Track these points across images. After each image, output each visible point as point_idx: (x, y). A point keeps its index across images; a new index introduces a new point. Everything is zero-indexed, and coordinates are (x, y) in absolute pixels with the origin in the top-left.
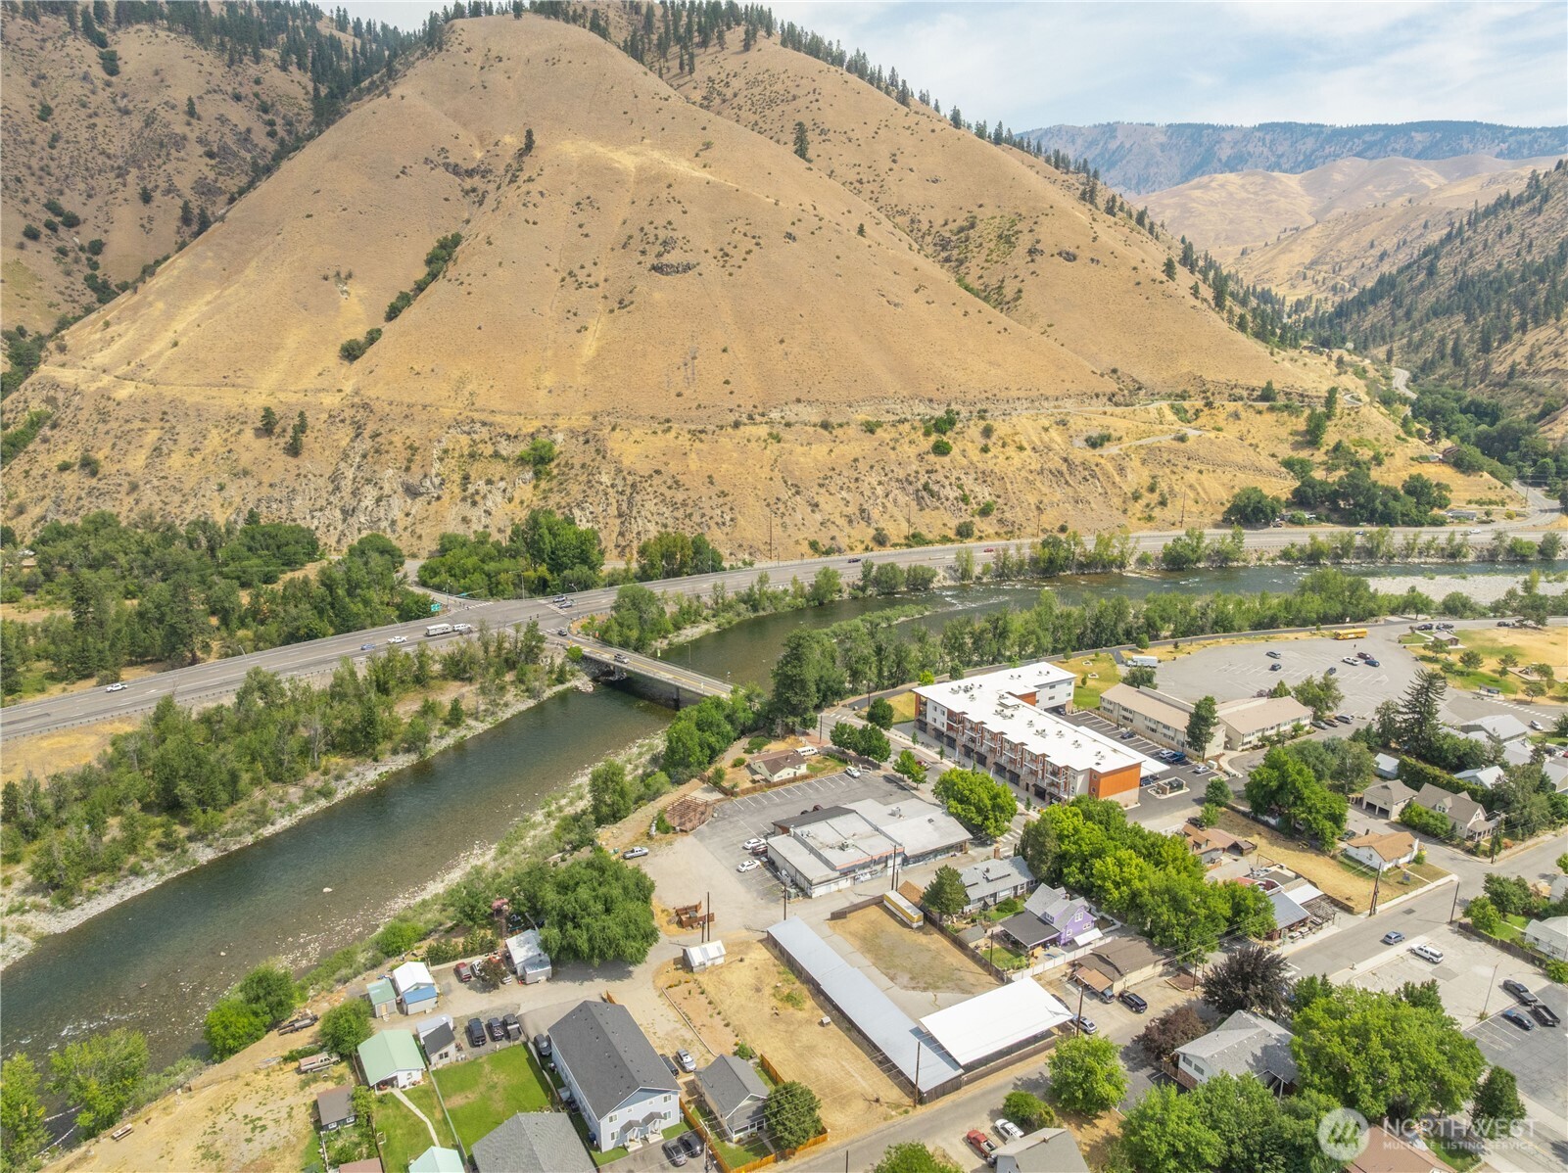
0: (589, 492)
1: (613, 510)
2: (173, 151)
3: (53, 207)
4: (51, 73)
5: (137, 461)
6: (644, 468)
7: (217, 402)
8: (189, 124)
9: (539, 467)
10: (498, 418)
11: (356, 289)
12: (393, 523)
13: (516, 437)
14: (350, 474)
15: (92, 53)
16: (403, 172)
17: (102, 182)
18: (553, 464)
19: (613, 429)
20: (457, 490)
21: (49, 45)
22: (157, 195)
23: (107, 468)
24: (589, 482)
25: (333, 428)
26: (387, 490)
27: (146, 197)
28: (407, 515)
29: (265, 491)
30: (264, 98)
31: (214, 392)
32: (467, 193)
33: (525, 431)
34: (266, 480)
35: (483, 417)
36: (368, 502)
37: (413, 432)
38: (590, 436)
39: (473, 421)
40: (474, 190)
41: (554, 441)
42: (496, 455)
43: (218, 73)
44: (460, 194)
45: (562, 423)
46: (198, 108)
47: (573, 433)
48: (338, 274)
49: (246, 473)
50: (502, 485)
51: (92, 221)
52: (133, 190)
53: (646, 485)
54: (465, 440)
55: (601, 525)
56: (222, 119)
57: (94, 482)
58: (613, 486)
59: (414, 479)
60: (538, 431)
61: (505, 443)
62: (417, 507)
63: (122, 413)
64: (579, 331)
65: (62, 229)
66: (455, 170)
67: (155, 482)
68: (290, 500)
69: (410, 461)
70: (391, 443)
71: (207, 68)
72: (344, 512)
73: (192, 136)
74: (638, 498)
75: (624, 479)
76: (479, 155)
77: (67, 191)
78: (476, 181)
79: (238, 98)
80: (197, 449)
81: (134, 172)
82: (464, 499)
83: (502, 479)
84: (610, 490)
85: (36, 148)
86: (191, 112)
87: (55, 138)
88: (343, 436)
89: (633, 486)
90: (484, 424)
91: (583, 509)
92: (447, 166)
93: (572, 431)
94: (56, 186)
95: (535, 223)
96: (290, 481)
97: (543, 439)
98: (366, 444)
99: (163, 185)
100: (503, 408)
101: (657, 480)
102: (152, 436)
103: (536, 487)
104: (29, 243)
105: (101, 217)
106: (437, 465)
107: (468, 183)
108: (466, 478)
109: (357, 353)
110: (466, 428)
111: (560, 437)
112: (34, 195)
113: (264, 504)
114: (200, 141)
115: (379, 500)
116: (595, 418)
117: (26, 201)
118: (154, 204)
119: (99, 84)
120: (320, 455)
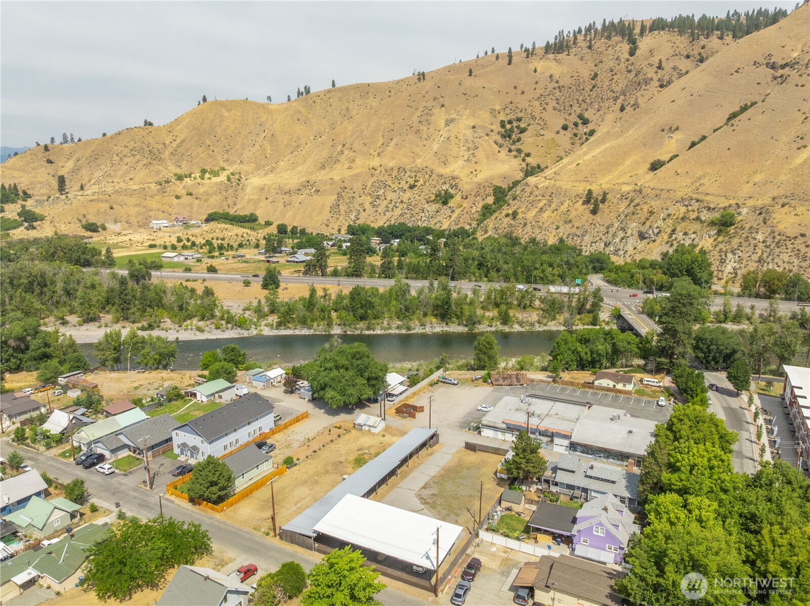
0: (744, 244)
1: (755, 257)
2: (644, 87)
3: (580, 117)
4: (606, 60)
5: (531, 215)
6: (791, 232)
7: (575, 188)
8: (656, 72)
9: (721, 228)
10: (708, 198)
11: (678, 136)
12: (626, 251)
13: (714, 209)
14: (616, 225)
15: (626, 47)
16: (737, 72)
17: (607, 104)
18: (733, 227)
19: (783, 206)
20: (666, 237)
21: (610, 48)
22: (628, 109)
23: (520, 216)
24: (747, 237)
25: (620, 202)
26: (628, 234)
27: (622, 109)
28: (635, 249)
29: (574, 230)
30: (703, 54)
31: (577, 184)
32: (775, 78)
33: (722, 205)
34: (576, 225)
35: (698, 197)
36: (617, 240)
37: (656, 204)
38: (763, 210)
39: (691, 199)
40: (781, 76)
41: (739, 214)
42: (698, 219)
43: (682, 46)
44: (770, 79)
45: (750, 203)
46: (663, 65)
47: (754, 209)
48: (671, 128)
49: (570, 221)
50: (693, 236)
51: (595, 121)
52: (618, 105)
53: (788, 243)
54: (683, 209)
55: (743, 266)
56: (674, 68)
57: (512, 222)
58: (763, 242)
59: (644, 229)
60: (730, 206)
61: (705, 212)
62: (641, 245)
63: (537, 193)
64: (799, 149)
65: (580, 126)
66: (773, 67)
67: (534, 223)
68: (583, 236)
69: (647, 219)
70: (642, 209)
71: (677, 44)
72: (605, 244)
73: (655, 78)
74: (777, 250)
75: (774, 238)
76: (795, 55)
77: (589, 109)
78: (786, 71)
79: (688, 57)
80: (557, 210)
81: (622, 97)
82: (667, 243)
83: (694, 233)
84: (761, 244)
85: (585, 92)
86: (660, 67)
87: (594, 87)
88: (623, 206)
89: (778, 242)
90: (698, 201)
91: (734, 254)
92: (767, 65)
93: (755, 208)
94: (586, 107)
95: (802, 86)
96: (587, 227)
97: (731, 211)
98: (631, 209)
99: (632, 102)
100: (715, 193)
101: (800, 240)
102: (541, 204)
103: (715, 240)
104: (562, 132)
105: (600, 119)
106: (660, 223)
107: (781, 72)
108: (674, 231)
109: (657, 167)
110: (686, 203)
111: (744, 211)
112: (575, 111)
113: (571, 237)
114: (659, 80)
115: (623, 239)
116: (774, 199)
117: (570, 114)
118: (624, 112)
119: (623, 60)
120: (607, 214)
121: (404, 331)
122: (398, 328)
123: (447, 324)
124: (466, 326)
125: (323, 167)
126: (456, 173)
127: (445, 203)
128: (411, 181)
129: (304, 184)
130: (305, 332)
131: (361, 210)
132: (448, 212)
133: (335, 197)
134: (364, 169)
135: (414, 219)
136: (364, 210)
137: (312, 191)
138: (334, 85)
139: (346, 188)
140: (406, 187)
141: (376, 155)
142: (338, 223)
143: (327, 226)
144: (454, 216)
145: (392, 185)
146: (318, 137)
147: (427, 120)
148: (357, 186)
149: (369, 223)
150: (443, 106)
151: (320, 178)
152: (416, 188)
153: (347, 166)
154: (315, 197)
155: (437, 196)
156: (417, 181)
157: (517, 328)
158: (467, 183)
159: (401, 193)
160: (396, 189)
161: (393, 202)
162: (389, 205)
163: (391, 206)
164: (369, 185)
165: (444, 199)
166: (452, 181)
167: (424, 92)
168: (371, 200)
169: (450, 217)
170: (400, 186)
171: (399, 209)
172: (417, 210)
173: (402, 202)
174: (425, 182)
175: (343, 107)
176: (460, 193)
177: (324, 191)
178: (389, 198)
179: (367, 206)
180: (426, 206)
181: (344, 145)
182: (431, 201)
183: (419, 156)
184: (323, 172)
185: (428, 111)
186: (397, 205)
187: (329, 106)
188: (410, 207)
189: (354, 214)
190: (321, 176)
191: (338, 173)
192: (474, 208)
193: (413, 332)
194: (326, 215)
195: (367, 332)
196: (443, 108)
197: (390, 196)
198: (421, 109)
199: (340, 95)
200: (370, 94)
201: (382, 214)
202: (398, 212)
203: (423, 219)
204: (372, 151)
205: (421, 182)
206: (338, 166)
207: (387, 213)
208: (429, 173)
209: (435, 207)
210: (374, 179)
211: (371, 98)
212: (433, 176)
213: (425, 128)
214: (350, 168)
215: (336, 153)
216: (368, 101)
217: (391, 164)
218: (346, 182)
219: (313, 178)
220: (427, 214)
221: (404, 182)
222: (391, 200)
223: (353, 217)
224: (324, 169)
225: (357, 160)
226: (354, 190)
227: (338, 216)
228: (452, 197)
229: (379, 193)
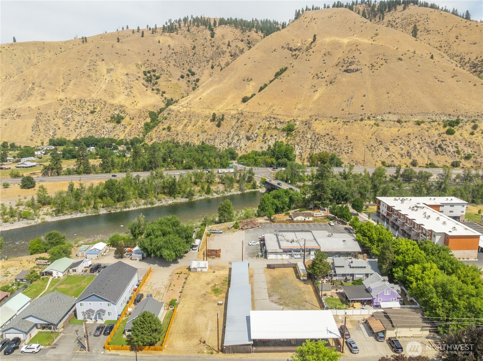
0: (302, 140)
1: (309, 146)
2: (222, 55)
3: (190, 71)
4: (198, 39)
5: (180, 128)
6: (323, 133)
7: (204, 112)
8: (228, 48)
9: (289, 132)
10: (279, 117)
11: (252, 83)
12: (241, 147)
13: (283, 122)
14: (232, 133)
15: (209, 33)
16: (274, 51)
17: (203, 64)
18: (294, 132)
19: (316, 120)
20: (261, 138)
21: (200, 32)
22: (215, 67)
23: (173, 129)
24: (303, 136)
25: (231, 120)
26: (241, 138)
27: (212, 68)
28: (245, 145)
29: (209, 136)
30: (249, 40)
31: (204, 110)
32: (293, 56)
33: (286, 121)
34: (210, 133)
35: (274, 116)
36: (235, 141)
37: (253, 121)
38: (307, 123)
39: (271, 117)
40: (295, 55)
41: (295, 125)
42: (276, 128)
43: (238, 35)
44: (290, 56)
45: (300, 119)
46: (231, 44)
47: (302, 122)
48: (248, 79)
49: (205, 132)
50: (275, 137)
51: (198, 74)
52: (210, 66)
53: (322, 138)
54: (267, 123)
55: (304, 151)
56: (237, 46)
57: (168, 133)
58: (311, 138)
59: (249, 134)
60: (291, 121)
61: (279, 124)
62: (249, 143)
63: (180, 115)
64: (314, 92)
65: (190, 76)
66: (291, 50)
67: (183, 133)
68: (215, 139)
69: (250, 129)
70: (245, 123)
71: (236, 33)
72: (228, 144)
73: (228, 51)
74: (318, 142)
75: (315, 136)
76: (299, 45)
77: (194, 66)
78: (297, 52)
79: (242, 41)
80: (195, 125)
81: (211, 61)
82: (263, 141)
83: (276, 135)
84: (310, 140)
85: (189, 56)
86: (229, 45)
87: (194, 54)
88: (234, 122)
89: (318, 138)
90: (274, 118)
91: (299, 145)
92: (288, 48)
93: (302, 121)
94: (192, 65)
95: (309, 61)
96: (216, 134)
97: (291, 123)
98: (239, 124)
99: (217, 64)
100: (282, 114)
101: (327, 137)
102: (185, 122)
103: (286, 139)
104: (181, 79)
105: (201, 73)
106: (257, 130)
107: (294, 53)
108: (265, 135)
109: (246, 100)
110: (268, 120)
111: (298, 123)
112: (186, 67)
113: (207, 141)
114: (230, 52)
115: (238, 140)
116: (310, 117)
117: (184, 69)
118: (214, 69)
119: (208, 40)
120: (226, 127)
121: (149, 206)
122: (145, 204)
123: (175, 198)
124: (187, 198)
125: (19, 99)
126: (123, 103)
127: (118, 122)
128: (91, 108)
129: (6, 111)
130: (79, 215)
131: (57, 128)
132: (122, 128)
133: (34, 120)
134: (54, 101)
135: (98, 133)
136: (59, 129)
137: (15, 116)
138: (15, 41)
139: (42, 114)
140: (88, 112)
141: (61, 91)
142: (40, 138)
143: (32, 140)
144: (127, 130)
145: (77, 111)
146: (8, 77)
147: (94, 69)
148: (51, 112)
149: (64, 137)
150: (103, 60)
151: (19, 107)
152: (96, 113)
153: (39, 98)
154: (18, 120)
155: (112, 118)
156: (96, 108)
157: (216, 196)
158: (131, 109)
159: (85, 117)
160: (81, 114)
161: (80, 122)
162: (78, 125)
163: (79, 125)
164: (60, 111)
165: (118, 120)
166: (120, 108)
167: (88, 50)
168: (63, 122)
169: (124, 131)
170: (84, 112)
171: (85, 127)
172: (99, 128)
173: (87, 122)
174: (101, 109)
175: (26, 57)
176: (128, 116)
177: (24, 115)
178: (76, 120)
179: (61, 125)
180: (105, 124)
181: (33, 84)
182: (108, 122)
183: (93, 93)
184: (20, 102)
185: (93, 63)
186: (84, 124)
187: (14, 56)
188: (94, 126)
189: (51, 132)
190: (19, 105)
191: (34, 103)
192: (139, 125)
193: (156, 205)
194: (29, 132)
195: (125, 210)
196: (103, 62)
197: (77, 118)
198: (88, 61)
199: (21, 48)
200: (45, 49)
201: (73, 131)
202: (85, 129)
203: (105, 133)
204: (57, 88)
205: (99, 109)
206: (32, 98)
207: (77, 130)
208: (103, 103)
209: (112, 125)
210: (63, 107)
211: (47, 52)
212: (107, 105)
213: (94, 74)
214: (42, 100)
215: (28, 89)
216: (45, 54)
217: (74, 97)
218: (41, 109)
219: (13, 107)
220: (107, 130)
221: (86, 109)
222: (78, 121)
223: (51, 133)
224: (20, 100)
225: (46, 94)
226: (48, 115)
227: (39, 133)
228: (123, 118)
229: (68, 117)
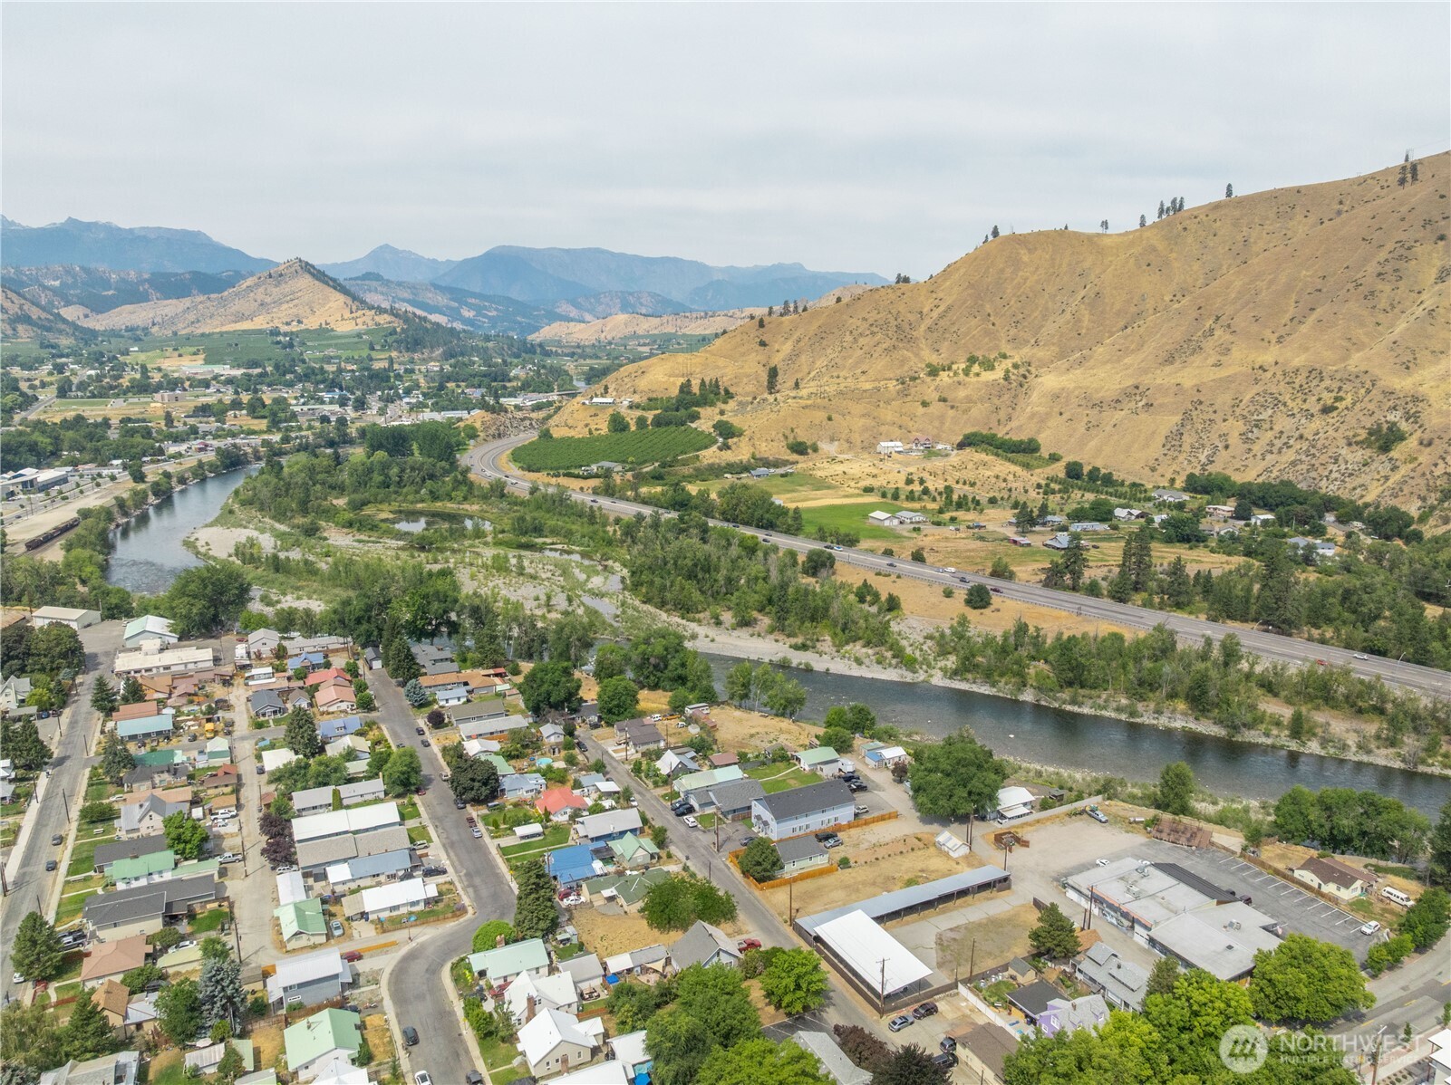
125: (1170, 359)
126: (1423, 390)
127: (1385, 448)
128: (1328, 398)
129: (1128, 391)
131: (1221, 446)
132: (1385, 469)
133: (1177, 418)
134: (1244, 369)
135: (1313, 474)
136: (1227, 447)
137: (1140, 404)
138: (1229, 193)
139: (1201, 403)
140: (1315, 409)
141: (1274, 341)
142: (1174, 467)
143: (1153, 470)
144: (1396, 477)
145: (1290, 403)
146: (1179, 296)
147: (1396, 270)
148: (1224, 399)
149: (1229, 472)
150: (1442, 238)
151: (1159, 381)
152: (1335, 414)
153: (1211, 361)
154: (1143, 416)
155: (1370, 434)
156: (1342, 399)
158: (1440, 412)
159: (1303, 421)
160: (1295, 411)
161: (1284, 436)
162: (1276, 442)
163: (1278, 443)
164: (1247, 398)
165: (1385, 439)
166: (1411, 405)
167: (1404, 209)
168: (1244, 429)
169: (1387, 478)
170: (1305, 407)
171: (1292, 451)
172: (1324, 458)
173: (1301, 437)
174: (1354, 404)
175: (1239, 238)
176: (1420, 431)
177: (1161, 405)
178: (1277, 428)
179: (1234, 440)
180: (1344, 451)
181: (1218, 318)
182: (1357, 443)
183: (1359, 346)
184: (1168, 369)
185: (1402, 251)
186: (1291, 442)
187: (1211, 237)
188: (1313, 451)
189: (1206, 453)
190: (1164, 377)
191: (1190, 375)
192: (1441, 465)
193: (1138, 720)
194: (1155, 450)
196: (1441, 243)
197: (1283, 423)
198: (1390, 246)
199: (1237, 213)
200: (1298, 208)
201: (1259, 457)
202: (1289, 455)
203: (1334, 475)
204: (1267, 334)
205: (1348, 401)
206: (1197, 360)
207: (1269, 457)
208: (1368, 384)
209: (1360, 454)
210: (1258, 388)
211: (1299, 217)
212: (1374, 392)
213: (1387, 288)
214: (1218, 365)
215: (1200, 333)
216: (1291, 223)
217: (1299, 361)
218: (1204, 392)
219: (1146, 380)
220: (1343, 467)
221: (1314, 398)
222: (1282, 432)
223: (1203, 458)
224: (1172, 363)
225: (1234, 349)
226: (1215, 408)
227: (1176, 454)
228: (1402, 438)
229: (1261, 417)
